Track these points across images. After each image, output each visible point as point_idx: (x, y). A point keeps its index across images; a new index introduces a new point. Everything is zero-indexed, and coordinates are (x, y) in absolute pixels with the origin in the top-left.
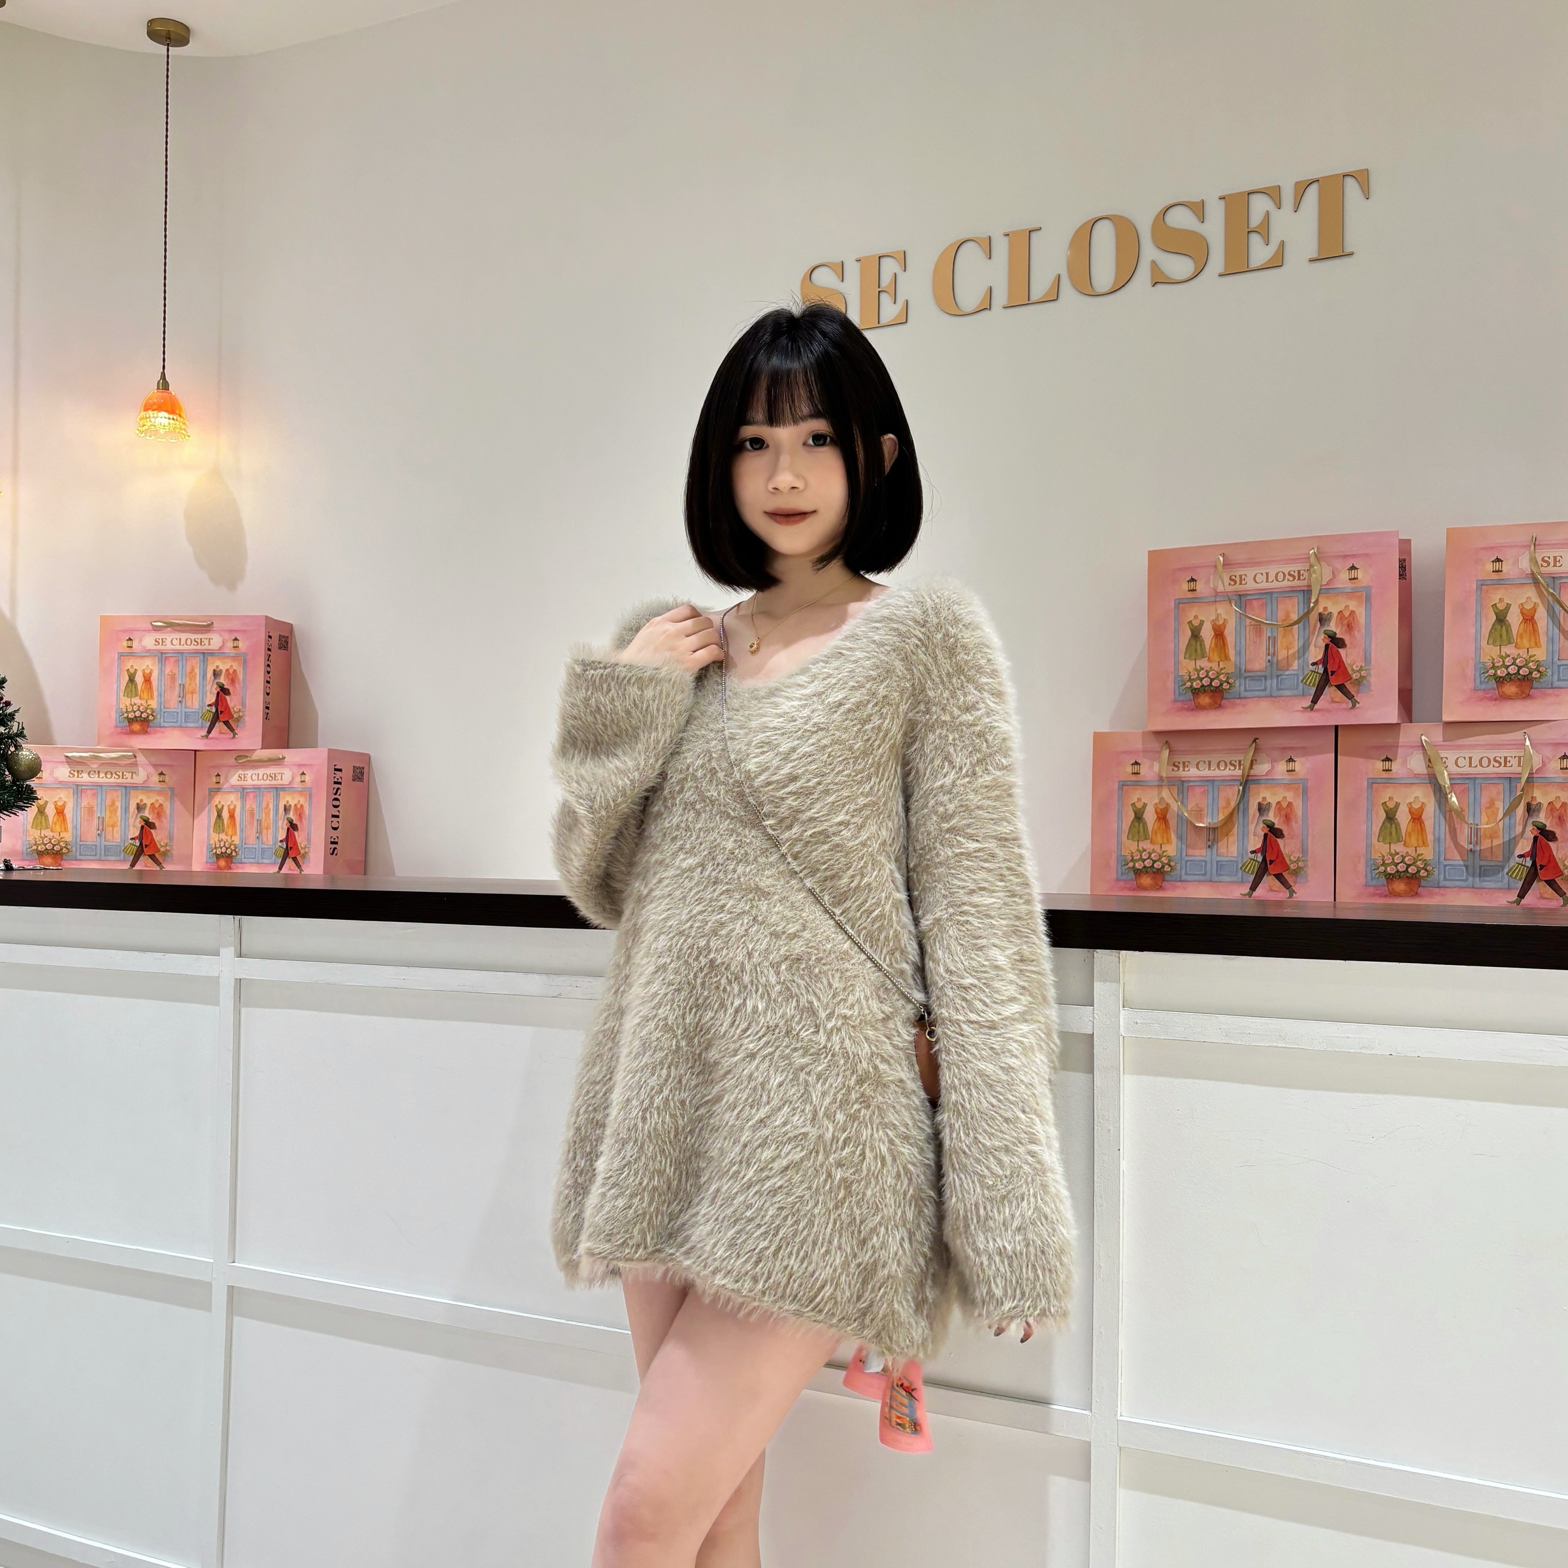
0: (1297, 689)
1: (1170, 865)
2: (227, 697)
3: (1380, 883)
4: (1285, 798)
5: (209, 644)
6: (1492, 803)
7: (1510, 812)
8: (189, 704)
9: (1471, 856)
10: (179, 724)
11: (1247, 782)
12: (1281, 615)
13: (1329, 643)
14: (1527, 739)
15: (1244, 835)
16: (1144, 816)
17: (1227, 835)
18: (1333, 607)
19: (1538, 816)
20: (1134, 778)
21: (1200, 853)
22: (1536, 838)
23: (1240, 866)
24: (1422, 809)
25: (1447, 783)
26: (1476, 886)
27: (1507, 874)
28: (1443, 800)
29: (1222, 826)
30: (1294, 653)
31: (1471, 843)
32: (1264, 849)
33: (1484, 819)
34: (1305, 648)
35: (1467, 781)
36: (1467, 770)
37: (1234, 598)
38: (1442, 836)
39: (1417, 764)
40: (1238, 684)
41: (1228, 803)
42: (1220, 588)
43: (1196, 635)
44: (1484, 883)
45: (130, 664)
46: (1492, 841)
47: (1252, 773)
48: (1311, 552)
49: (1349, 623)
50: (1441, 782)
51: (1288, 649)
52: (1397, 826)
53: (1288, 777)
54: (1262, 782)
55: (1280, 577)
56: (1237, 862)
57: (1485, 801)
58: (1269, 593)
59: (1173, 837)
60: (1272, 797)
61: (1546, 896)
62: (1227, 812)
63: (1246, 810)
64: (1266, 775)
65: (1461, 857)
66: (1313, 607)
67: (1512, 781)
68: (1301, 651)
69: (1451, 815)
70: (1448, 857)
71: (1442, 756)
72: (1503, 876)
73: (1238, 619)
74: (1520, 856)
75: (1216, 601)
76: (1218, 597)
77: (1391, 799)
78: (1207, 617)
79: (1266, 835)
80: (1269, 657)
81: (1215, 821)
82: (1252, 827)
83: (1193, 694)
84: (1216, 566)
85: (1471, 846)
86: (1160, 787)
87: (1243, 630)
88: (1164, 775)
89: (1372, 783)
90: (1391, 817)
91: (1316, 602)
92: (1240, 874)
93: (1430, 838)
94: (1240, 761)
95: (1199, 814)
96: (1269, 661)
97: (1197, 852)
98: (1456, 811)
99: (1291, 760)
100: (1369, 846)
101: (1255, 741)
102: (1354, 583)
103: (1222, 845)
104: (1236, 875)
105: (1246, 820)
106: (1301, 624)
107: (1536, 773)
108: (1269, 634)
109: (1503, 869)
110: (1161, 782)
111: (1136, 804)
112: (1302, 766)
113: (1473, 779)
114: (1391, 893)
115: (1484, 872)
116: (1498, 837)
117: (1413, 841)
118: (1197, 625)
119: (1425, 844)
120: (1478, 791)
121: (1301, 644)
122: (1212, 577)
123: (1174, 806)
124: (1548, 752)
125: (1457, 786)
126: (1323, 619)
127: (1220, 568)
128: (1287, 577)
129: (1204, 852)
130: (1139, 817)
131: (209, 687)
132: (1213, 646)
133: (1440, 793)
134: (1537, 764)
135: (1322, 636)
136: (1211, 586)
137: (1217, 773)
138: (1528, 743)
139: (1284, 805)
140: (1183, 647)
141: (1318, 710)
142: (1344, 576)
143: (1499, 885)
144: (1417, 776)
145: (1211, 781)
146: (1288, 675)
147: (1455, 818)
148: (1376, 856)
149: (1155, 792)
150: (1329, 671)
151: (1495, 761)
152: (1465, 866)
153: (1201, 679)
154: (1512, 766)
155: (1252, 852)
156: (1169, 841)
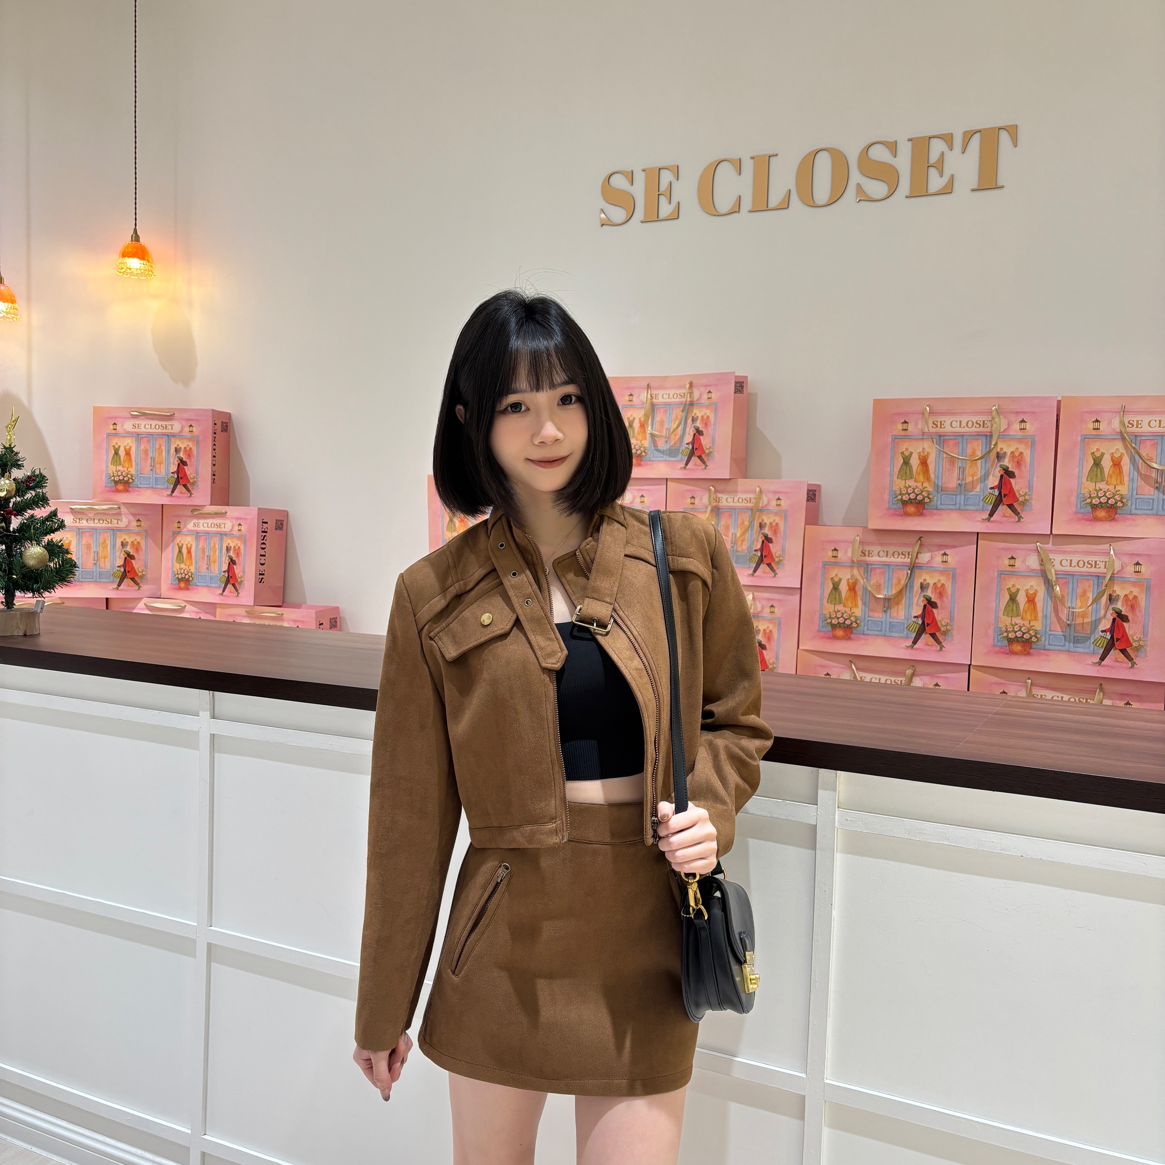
0: (979, 505)
1: (856, 623)
2: (185, 467)
3: (1004, 645)
4: (939, 580)
5: (172, 429)
6: (1084, 593)
7: (1096, 600)
8: (158, 471)
9: (1068, 629)
10: (151, 486)
11: (913, 567)
12: (969, 452)
13: (1003, 474)
14: (1112, 550)
15: (910, 605)
16: (839, 587)
17: (898, 604)
18: (1007, 448)
19: (1116, 604)
20: (833, 560)
21: (879, 616)
22: (1114, 620)
23: (906, 626)
24: (1035, 594)
25: (1053, 577)
26: (1070, 650)
27: (1093, 643)
28: (1050, 589)
29: (894, 598)
30: (977, 479)
31: (1068, 620)
32: (923, 616)
33: (1079, 604)
34: (985, 477)
35: (1068, 577)
36: (1068, 569)
37: (935, 437)
38: (1049, 615)
39: (1033, 562)
40: (936, 499)
41: (899, 581)
42: (926, 430)
43: (906, 462)
44: (1077, 649)
45: (115, 441)
46: (1083, 620)
47: (917, 561)
48: (993, 408)
49: (1019, 460)
50: (1050, 578)
51: (973, 476)
52: (1018, 605)
53: (942, 566)
54: (923, 568)
55: (970, 424)
56: (904, 623)
57: (1079, 591)
58: (962, 435)
59: (860, 603)
60: (931, 580)
61: (1119, 660)
62: (898, 589)
63: (912, 587)
64: (927, 563)
65: (1061, 629)
66: (993, 448)
67: (1100, 578)
68: (983, 478)
69: (1055, 599)
70: (1052, 629)
71: (1051, 557)
72: (1090, 644)
73: (938, 452)
74: (1102, 631)
75: (923, 439)
76: (923, 436)
77: (1013, 586)
78: (916, 449)
79: (925, 606)
80: (959, 482)
81: (890, 594)
82: (915, 600)
83: (903, 504)
84: (923, 414)
85: (1069, 622)
86: (852, 567)
87: (941, 460)
88: (855, 560)
89: (1003, 575)
90: (1013, 599)
91: (996, 444)
92: (905, 632)
93: (1040, 615)
94: (909, 553)
95: (879, 588)
96: (959, 484)
97: (876, 614)
98: (1059, 598)
99: (945, 554)
100: (997, 618)
101: (920, 539)
102: (1023, 432)
103: (894, 610)
104: (903, 632)
105: (911, 594)
106: (983, 460)
107: (1117, 573)
108: (960, 465)
109: (1090, 638)
110: (853, 564)
111: (834, 579)
112: (953, 558)
113: (1072, 575)
114: (1011, 652)
115: (1076, 641)
116: (1088, 617)
117: (1028, 616)
118: (907, 455)
119: (1036, 619)
120: (1075, 584)
121: (983, 473)
122: (920, 422)
123: (861, 581)
124: (1126, 559)
125: (1060, 580)
126: (999, 457)
127: (927, 415)
128: (975, 424)
129: (880, 615)
130: (836, 587)
131: (172, 460)
132: (919, 470)
133: (1049, 585)
134: (1117, 566)
135: (999, 469)
136: (920, 427)
137: (892, 559)
138: (1112, 552)
139: (939, 585)
140: (897, 470)
141: (993, 522)
142: (1017, 426)
143: (1086, 650)
144: (1032, 571)
145: (888, 565)
146: (972, 495)
147: (1058, 602)
148: (1002, 625)
149: (849, 570)
150: (1002, 494)
151: (1088, 563)
152: (1064, 636)
153: (909, 494)
154: (1100, 567)
155: (915, 617)
156: (856, 606)
